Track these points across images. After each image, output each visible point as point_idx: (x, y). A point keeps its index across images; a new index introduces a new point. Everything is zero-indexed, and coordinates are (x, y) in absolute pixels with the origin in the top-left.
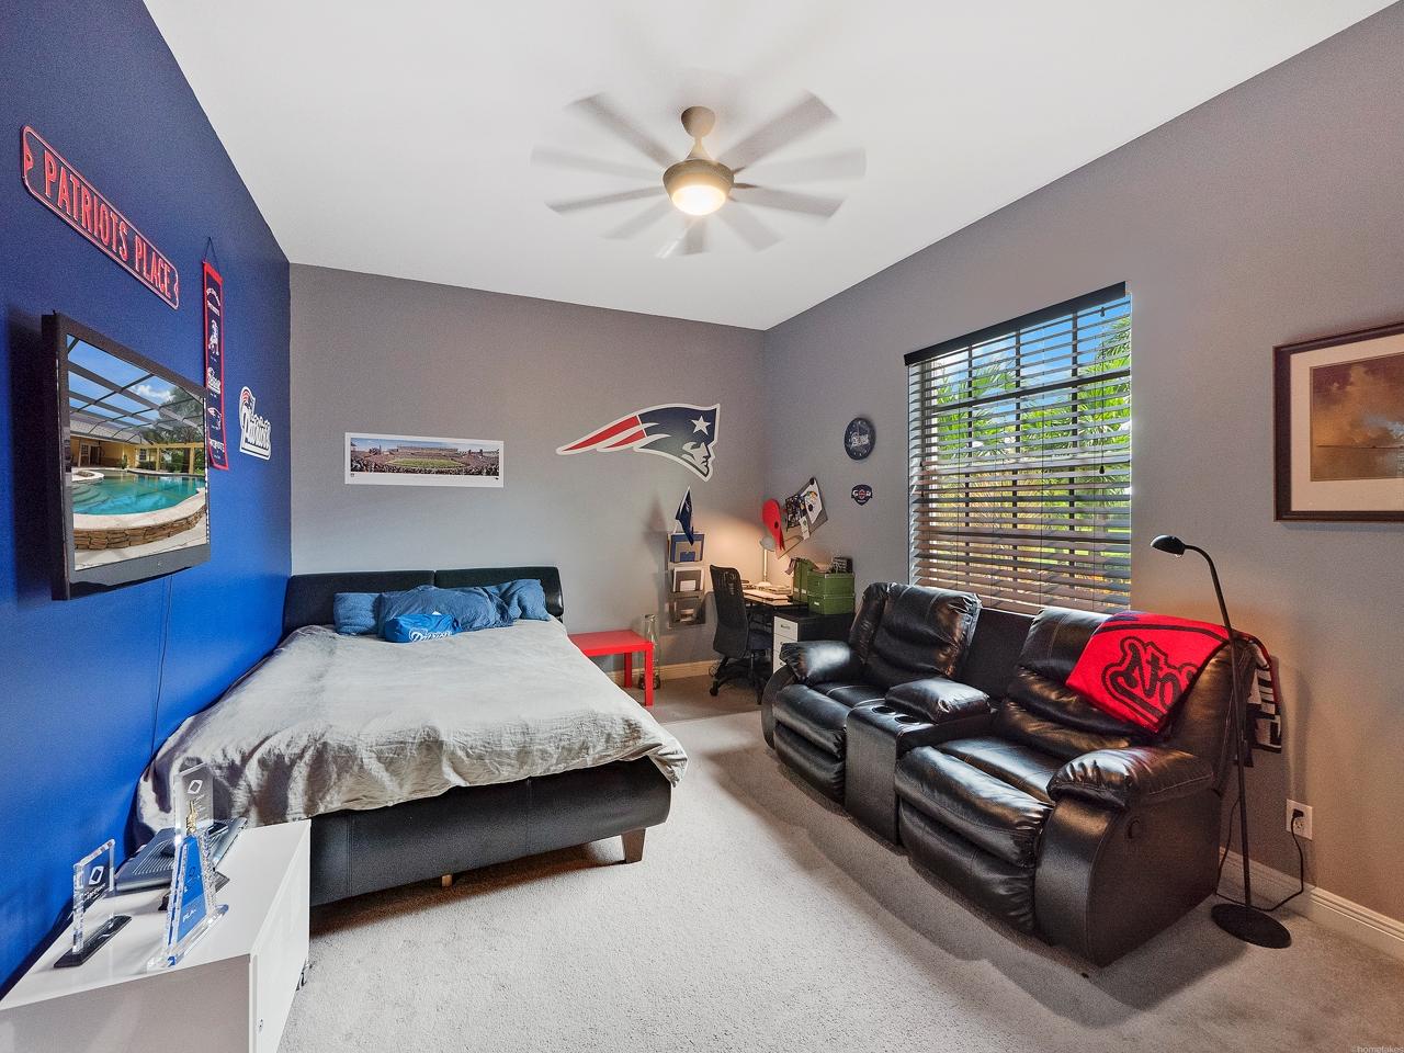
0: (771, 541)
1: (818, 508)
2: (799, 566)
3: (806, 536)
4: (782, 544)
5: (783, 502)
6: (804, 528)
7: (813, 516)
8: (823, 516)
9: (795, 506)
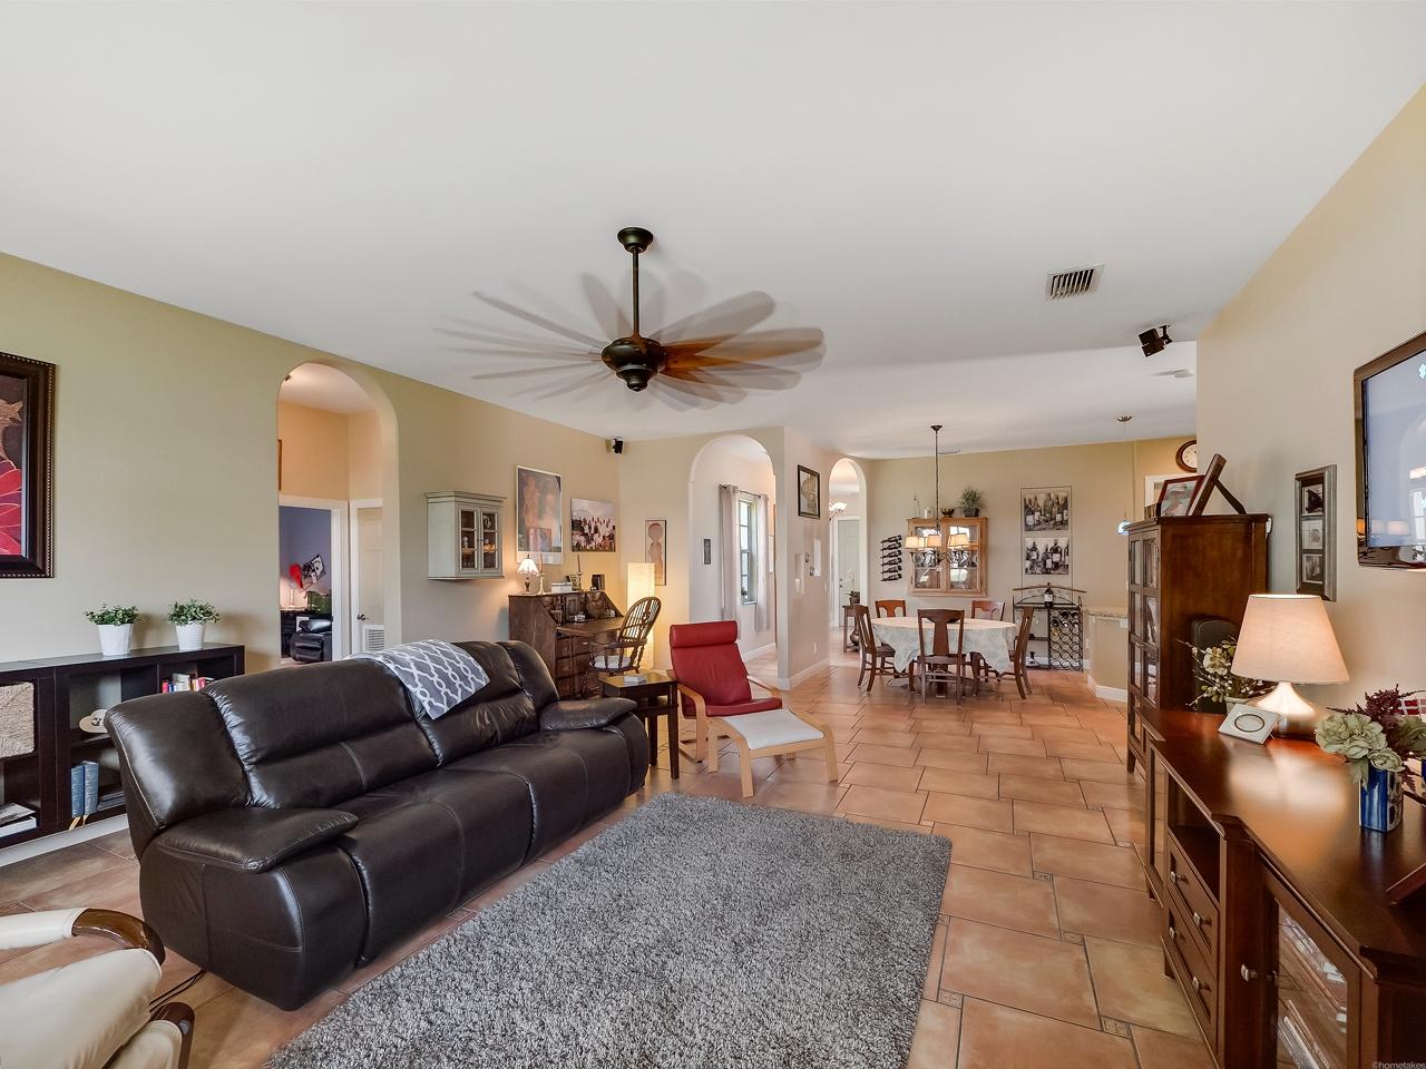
0: (295, 584)
1: (321, 568)
2: (310, 594)
3: (315, 581)
4: (302, 586)
5: (302, 566)
6: (314, 578)
7: (318, 572)
8: (323, 572)
9: (309, 567)
